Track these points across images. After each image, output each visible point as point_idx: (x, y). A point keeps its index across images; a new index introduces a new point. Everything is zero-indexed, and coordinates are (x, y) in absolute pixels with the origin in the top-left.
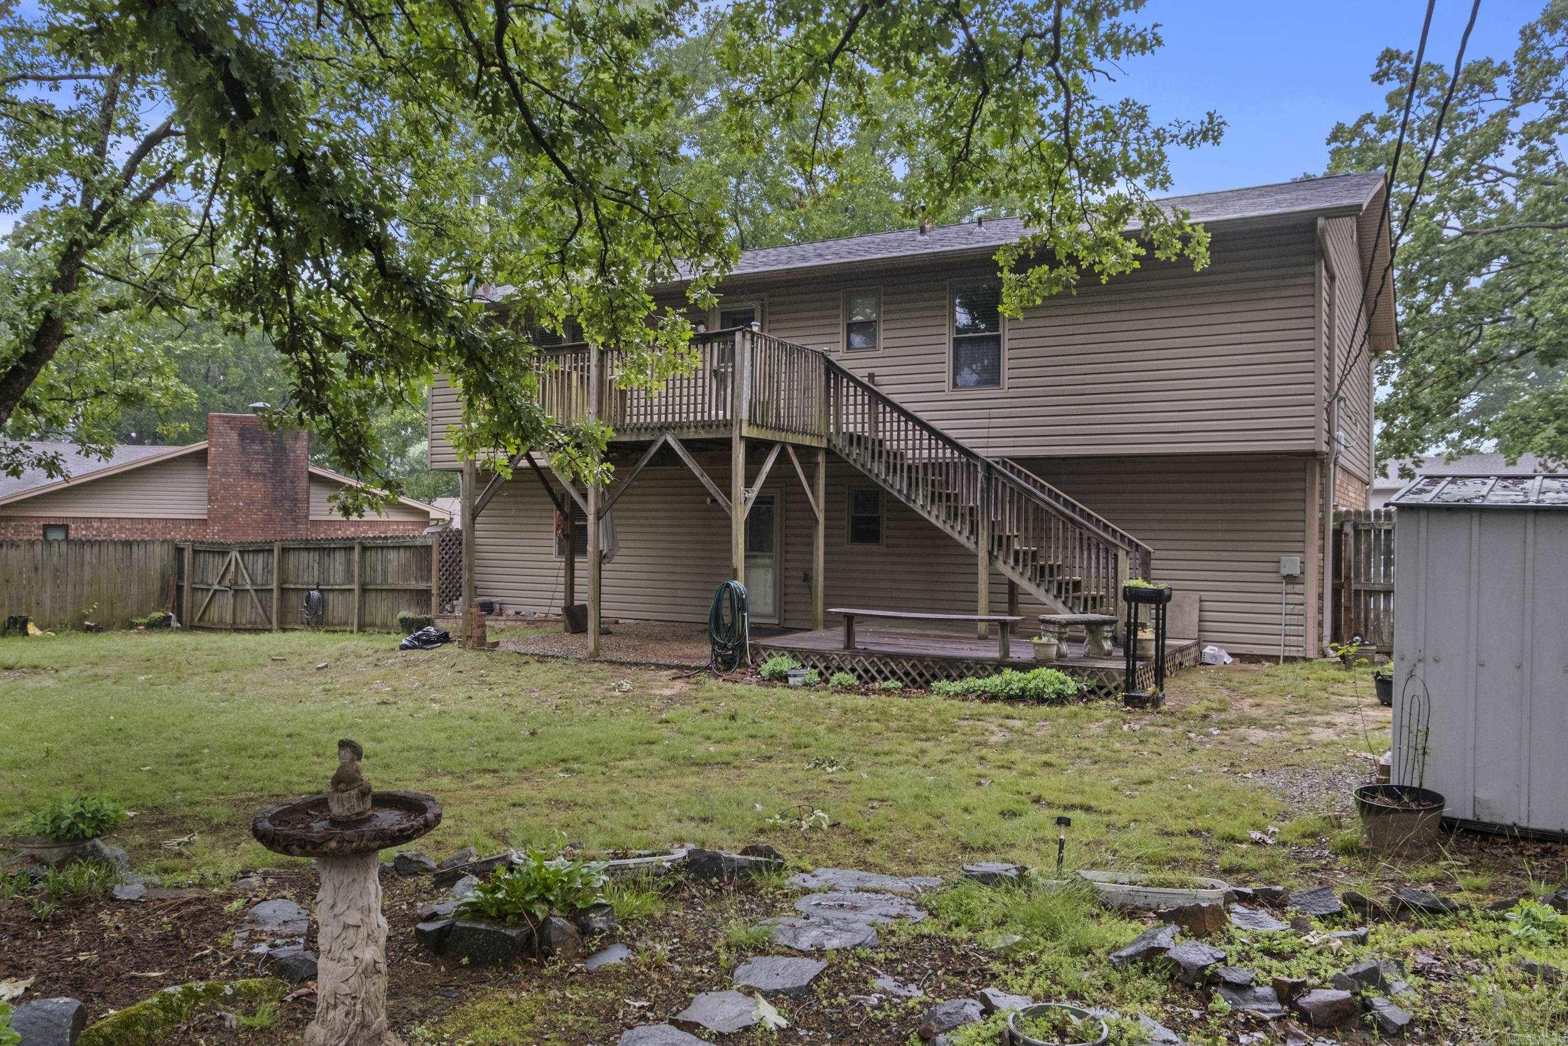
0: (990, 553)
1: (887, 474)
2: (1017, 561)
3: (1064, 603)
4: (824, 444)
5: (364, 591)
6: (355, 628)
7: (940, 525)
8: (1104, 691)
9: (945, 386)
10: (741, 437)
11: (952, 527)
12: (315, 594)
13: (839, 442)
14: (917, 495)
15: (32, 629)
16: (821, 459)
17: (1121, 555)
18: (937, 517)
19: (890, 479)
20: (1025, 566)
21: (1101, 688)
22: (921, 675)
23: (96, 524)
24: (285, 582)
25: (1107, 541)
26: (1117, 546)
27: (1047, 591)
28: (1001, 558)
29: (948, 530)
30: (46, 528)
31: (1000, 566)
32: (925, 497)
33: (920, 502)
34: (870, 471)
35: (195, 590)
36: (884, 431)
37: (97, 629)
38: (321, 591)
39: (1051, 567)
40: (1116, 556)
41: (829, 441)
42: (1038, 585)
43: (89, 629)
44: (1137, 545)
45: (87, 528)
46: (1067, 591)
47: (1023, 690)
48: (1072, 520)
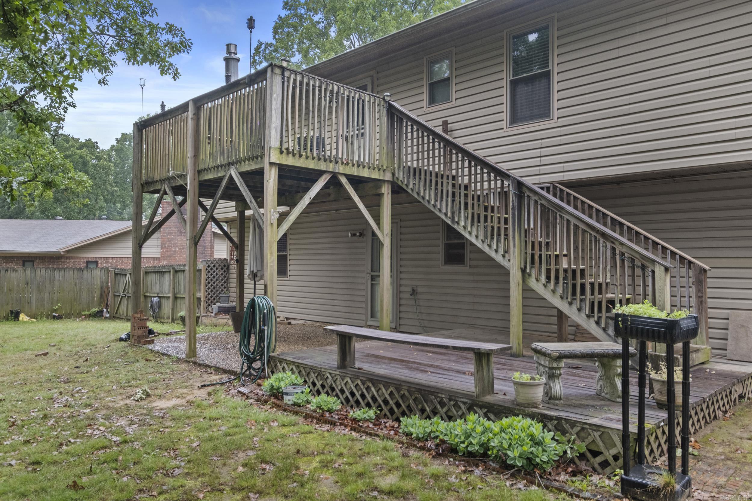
0: (523, 271)
1: (436, 201)
2: (548, 278)
3: (598, 323)
4: (388, 177)
5: (176, 298)
6: (170, 320)
7: (479, 244)
8: (599, 459)
9: (503, 124)
10: (271, 164)
11: (490, 246)
12: (155, 299)
13: (401, 175)
14: (459, 217)
15: (22, 317)
16: (386, 190)
17: (659, 271)
18: (477, 237)
19: (438, 203)
20: (557, 283)
21: (596, 454)
22: (398, 405)
23: (110, 261)
24: (147, 292)
25: (643, 257)
26: (653, 261)
27: (579, 310)
28: (533, 275)
29: (486, 249)
30: (88, 262)
31: (532, 283)
32: (466, 218)
33: (462, 223)
34: (423, 198)
35: (115, 295)
36: (457, 169)
37: (59, 318)
38: (160, 297)
39: (600, 285)
40: (653, 272)
41: (393, 174)
42: (570, 304)
43: (54, 317)
44: (690, 262)
45: (106, 263)
46: (600, 311)
47: (486, 447)
48: (604, 235)
